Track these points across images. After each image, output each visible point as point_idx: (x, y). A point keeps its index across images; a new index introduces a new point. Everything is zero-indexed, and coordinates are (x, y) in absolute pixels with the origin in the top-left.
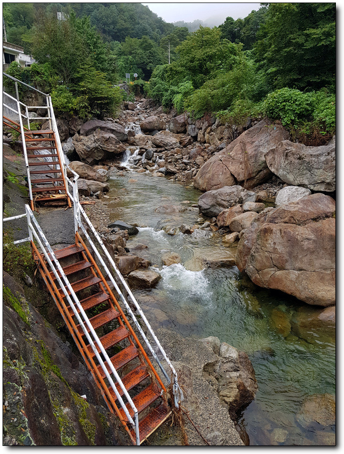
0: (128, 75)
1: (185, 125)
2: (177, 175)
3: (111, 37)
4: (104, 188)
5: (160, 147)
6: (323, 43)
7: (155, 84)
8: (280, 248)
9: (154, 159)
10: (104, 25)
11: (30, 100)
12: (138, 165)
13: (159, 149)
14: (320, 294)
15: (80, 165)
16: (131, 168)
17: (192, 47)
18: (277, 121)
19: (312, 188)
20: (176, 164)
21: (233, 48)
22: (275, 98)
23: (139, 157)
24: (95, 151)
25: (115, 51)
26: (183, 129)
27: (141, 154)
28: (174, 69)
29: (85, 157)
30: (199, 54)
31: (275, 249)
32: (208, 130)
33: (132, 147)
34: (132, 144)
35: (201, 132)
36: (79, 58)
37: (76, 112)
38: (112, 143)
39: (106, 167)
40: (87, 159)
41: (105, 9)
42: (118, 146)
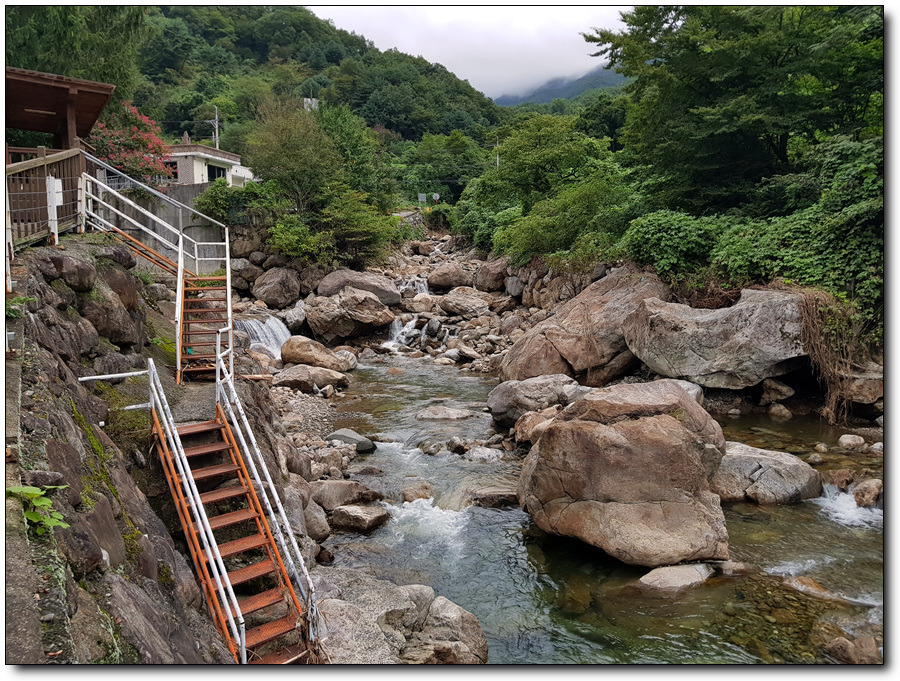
0: (422, 197)
1: (502, 277)
2: (474, 362)
3: (399, 135)
4: (339, 380)
5: (455, 314)
6: (724, 129)
7: (466, 210)
8: (572, 462)
9: (440, 334)
10: (390, 114)
11: (241, 238)
12: (412, 345)
13: (453, 318)
14: (639, 545)
15: (303, 343)
16: (400, 350)
17: (520, 148)
18: (648, 267)
19: (702, 383)
20: (476, 342)
21: (591, 145)
22: (642, 226)
23: (416, 332)
24: (340, 322)
25: (404, 158)
26: (499, 284)
27: (419, 326)
28: (489, 182)
29: (322, 332)
30: (531, 157)
31: (565, 463)
32: (538, 285)
33: (405, 316)
34: (406, 311)
35: (527, 289)
36: (325, 171)
37: (313, 257)
38: (369, 309)
39: (356, 349)
40: (325, 336)
41: (391, 89)
42: (379, 313)
